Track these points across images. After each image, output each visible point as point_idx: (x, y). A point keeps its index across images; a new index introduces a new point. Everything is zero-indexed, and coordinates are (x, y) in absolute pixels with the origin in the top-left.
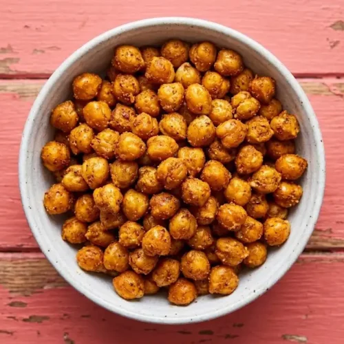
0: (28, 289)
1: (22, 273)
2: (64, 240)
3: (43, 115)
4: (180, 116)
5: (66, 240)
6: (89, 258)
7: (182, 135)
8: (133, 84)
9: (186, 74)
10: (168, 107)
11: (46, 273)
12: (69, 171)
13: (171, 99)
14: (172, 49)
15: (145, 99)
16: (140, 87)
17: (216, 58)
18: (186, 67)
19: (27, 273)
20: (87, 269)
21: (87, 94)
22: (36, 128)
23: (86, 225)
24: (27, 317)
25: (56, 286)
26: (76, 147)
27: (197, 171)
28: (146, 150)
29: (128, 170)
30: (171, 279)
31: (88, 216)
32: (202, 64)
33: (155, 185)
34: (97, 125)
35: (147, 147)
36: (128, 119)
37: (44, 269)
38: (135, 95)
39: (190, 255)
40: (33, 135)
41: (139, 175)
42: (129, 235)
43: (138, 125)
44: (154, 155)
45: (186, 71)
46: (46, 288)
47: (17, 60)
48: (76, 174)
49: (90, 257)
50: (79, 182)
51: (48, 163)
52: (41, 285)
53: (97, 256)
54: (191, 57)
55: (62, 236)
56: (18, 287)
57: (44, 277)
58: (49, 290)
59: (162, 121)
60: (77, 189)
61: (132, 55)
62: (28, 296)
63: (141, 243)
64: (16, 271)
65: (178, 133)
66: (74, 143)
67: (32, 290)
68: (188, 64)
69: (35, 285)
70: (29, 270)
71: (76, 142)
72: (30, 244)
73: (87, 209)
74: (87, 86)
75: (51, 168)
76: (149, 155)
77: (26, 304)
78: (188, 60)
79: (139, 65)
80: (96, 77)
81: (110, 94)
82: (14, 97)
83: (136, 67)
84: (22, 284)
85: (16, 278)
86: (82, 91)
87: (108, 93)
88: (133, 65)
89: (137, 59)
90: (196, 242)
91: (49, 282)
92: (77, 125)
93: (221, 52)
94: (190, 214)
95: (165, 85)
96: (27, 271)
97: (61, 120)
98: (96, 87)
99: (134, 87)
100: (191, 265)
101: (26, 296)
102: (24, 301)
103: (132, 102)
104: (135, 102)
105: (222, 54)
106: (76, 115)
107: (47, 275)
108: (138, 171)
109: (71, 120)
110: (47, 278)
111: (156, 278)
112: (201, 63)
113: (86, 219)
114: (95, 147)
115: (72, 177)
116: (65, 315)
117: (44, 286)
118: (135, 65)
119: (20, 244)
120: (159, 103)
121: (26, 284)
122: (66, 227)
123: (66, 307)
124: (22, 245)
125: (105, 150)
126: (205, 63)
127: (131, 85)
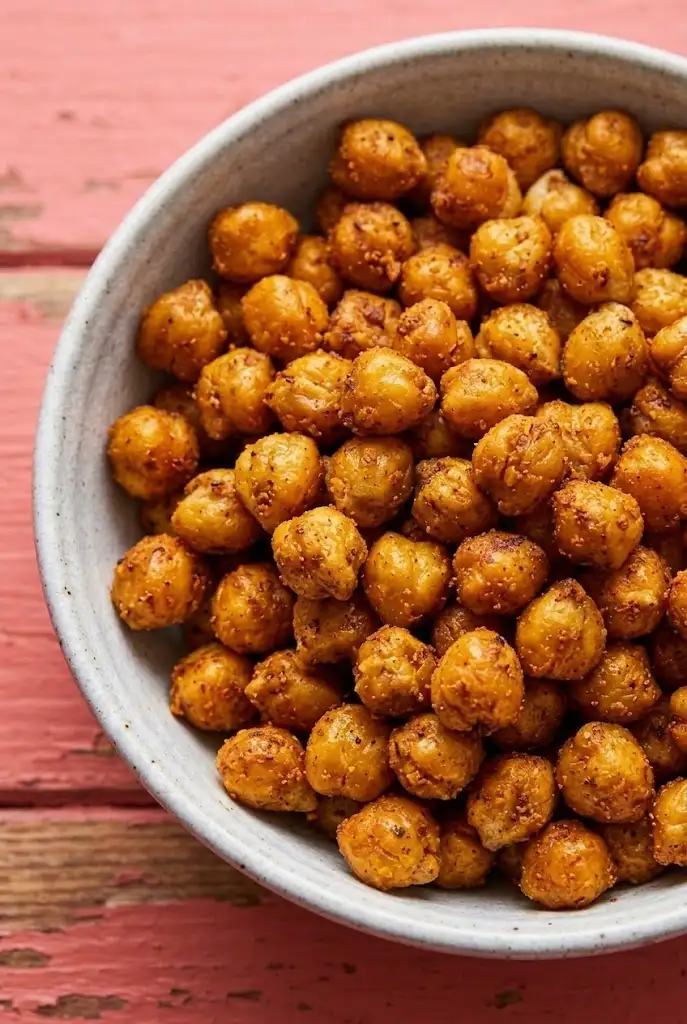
0: (56, 909)
1: (36, 859)
2: (177, 717)
3: (117, 316)
4: (539, 313)
5: (184, 718)
6: (258, 757)
7: (548, 362)
8: (396, 224)
9: (553, 199)
10: (504, 281)
11: (113, 857)
12: (196, 487)
13: (512, 258)
14: (510, 129)
15: (434, 266)
16: (415, 240)
17: (644, 154)
18: (554, 180)
19: (53, 860)
20: (252, 794)
21: (253, 253)
22: (92, 351)
23: (249, 659)
24: (49, 999)
25: (145, 899)
26: (220, 412)
27: (598, 465)
28: (438, 403)
29: (383, 462)
30: (527, 813)
31: (253, 624)
32: (602, 170)
33: (467, 502)
34: (285, 339)
35: (440, 390)
36: (380, 324)
37: (106, 845)
38: (401, 256)
39: (586, 732)
40: (83, 372)
41: (417, 481)
42: (389, 661)
43: (410, 329)
44: (462, 413)
45: (554, 193)
46: (111, 904)
47: (35, 211)
48: (217, 490)
49: (260, 751)
50: (227, 515)
51: (130, 468)
52: (98, 896)
53: (283, 750)
54: (569, 153)
55: (171, 701)
56: (21, 904)
57: (108, 869)
58: (121, 912)
59: (484, 326)
60: (220, 540)
61: (391, 139)
62: (57, 930)
63: (428, 693)
64: (18, 853)
65: (534, 356)
66: (213, 400)
67: (66, 910)
68: (558, 174)
69: (79, 896)
70: (62, 851)
71: (217, 396)
72: (64, 776)
73: (252, 602)
74: (252, 229)
75: (137, 486)
76: (447, 418)
77: (49, 957)
78: (559, 163)
79: (412, 168)
80: (282, 211)
81: (324, 266)
82: (24, 317)
83: (401, 176)
84: (36, 893)
85: (14, 876)
86: (238, 244)
87: (318, 262)
88: (394, 169)
89: (408, 151)
90: (603, 690)
91: (124, 884)
92: (222, 349)
93: (656, 136)
94: (581, 592)
95: (491, 223)
96: (54, 852)
97: (172, 335)
98: (280, 235)
99: (397, 233)
100: (593, 763)
101: (48, 931)
102: (39, 947)
103: (394, 274)
104: (400, 279)
105: (661, 141)
106: (220, 322)
107: (118, 864)
108: (414, 470)
109: (204, 333)
110: (118, 873)
111: (478, 812)
112: (597, 164)
113: (247, 638)
114: (279, 402)
115: (205, 501)
116: (175, 992)
117: (108, 896)
118: (402, 168)
119: (28, 776)
120: (475, 278)
121: (47, 891)
122: (182, 672)
123: (179, 964)
124: (38, 781)
125: (310, 405)
126: (610, 164)
127: (387, 229)
